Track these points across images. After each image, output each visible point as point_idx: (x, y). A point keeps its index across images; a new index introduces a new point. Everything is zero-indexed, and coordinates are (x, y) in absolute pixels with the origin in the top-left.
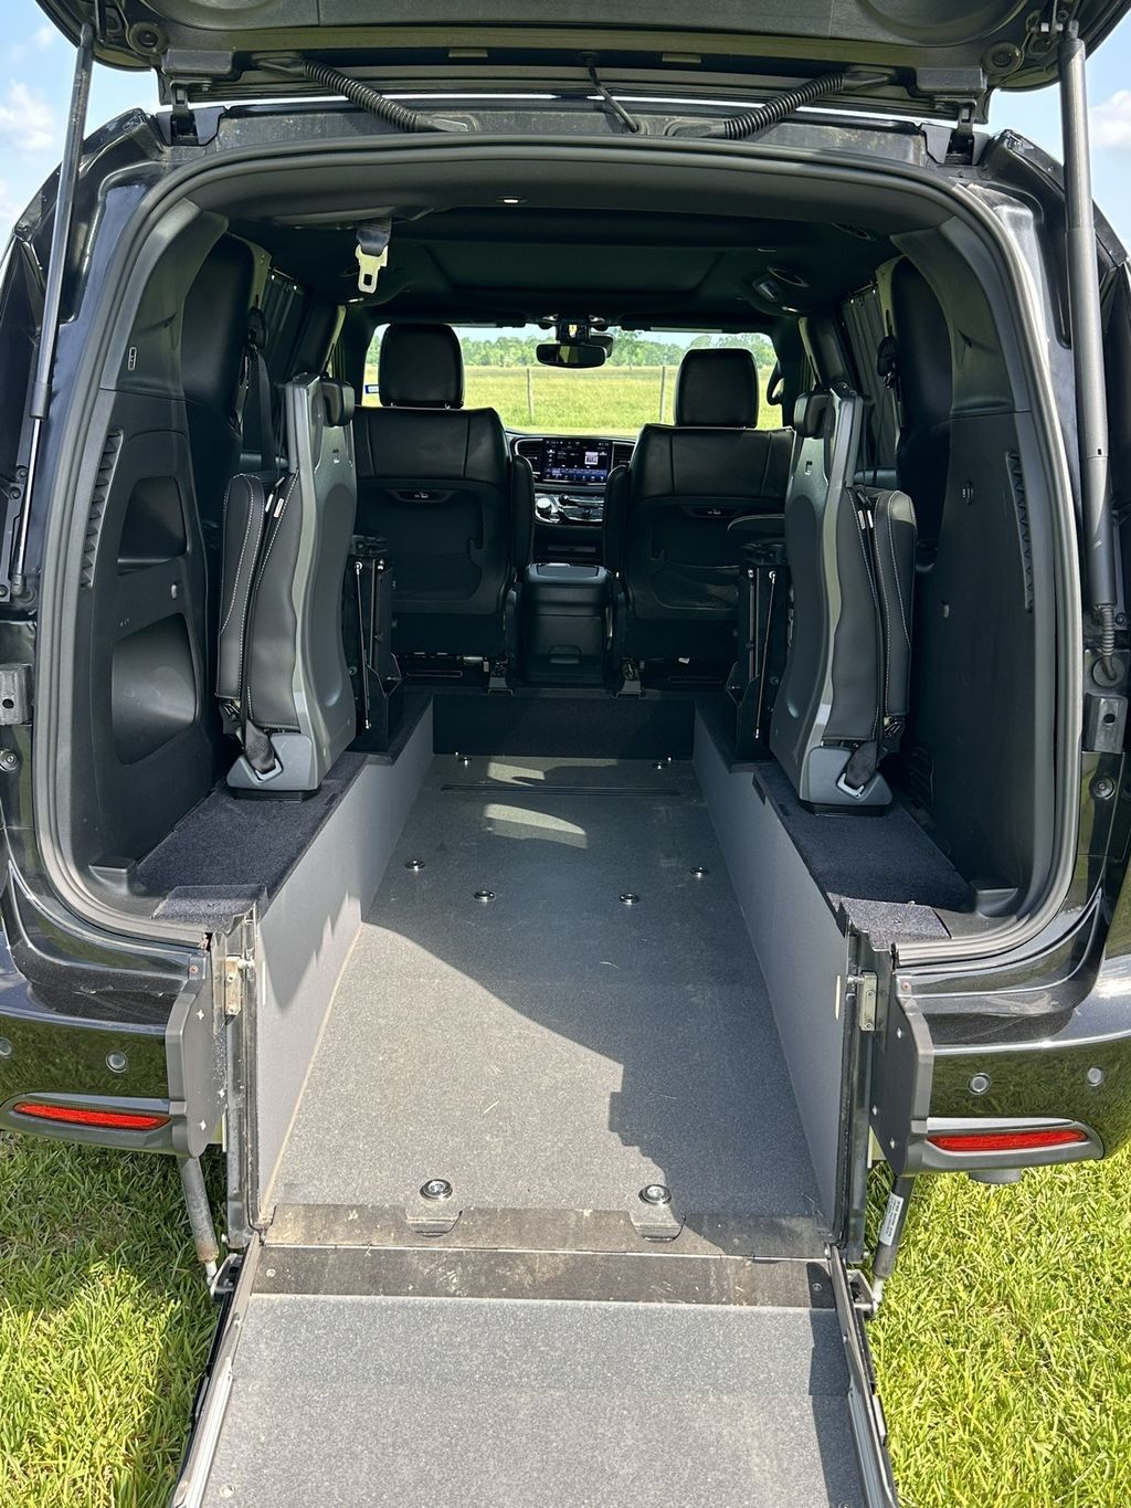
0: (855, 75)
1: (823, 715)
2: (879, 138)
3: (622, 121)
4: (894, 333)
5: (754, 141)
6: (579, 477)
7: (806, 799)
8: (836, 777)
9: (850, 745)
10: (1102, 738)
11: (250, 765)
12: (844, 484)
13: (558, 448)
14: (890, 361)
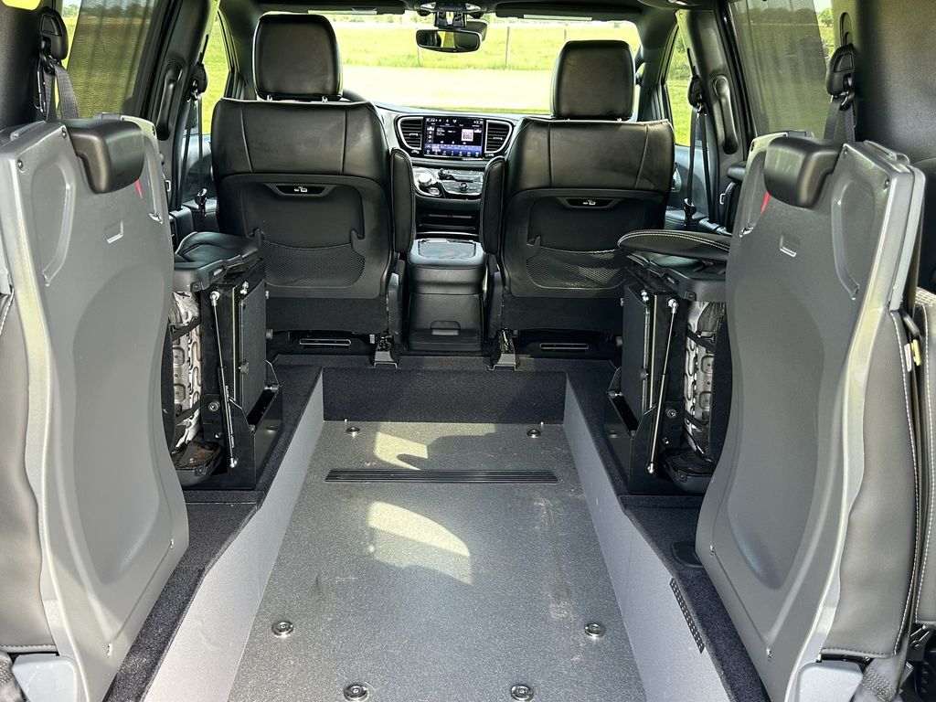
1: (824, 622)
4: (855, 42)
6: (456, 154)
13: (437, 125)
14: (846, 77)
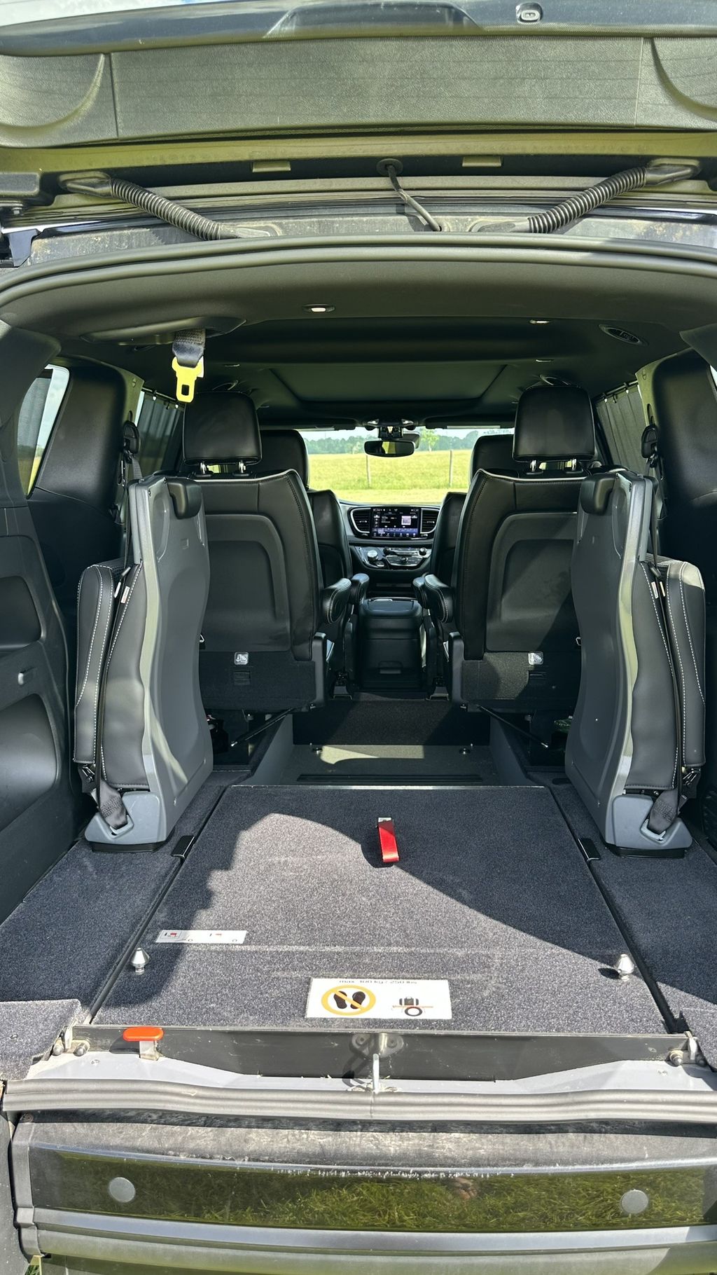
0: (658, 169)
1: (625, 766)
2: (685, 230)
3: (425, 223)
5: (562, 233)
6: (398, 535)
7: (612, 843)
8: (640, 824)
9: (652, 794)
11: (105, 821)
12: (638, 558)
13: (382, 514)
14: (653, 446)
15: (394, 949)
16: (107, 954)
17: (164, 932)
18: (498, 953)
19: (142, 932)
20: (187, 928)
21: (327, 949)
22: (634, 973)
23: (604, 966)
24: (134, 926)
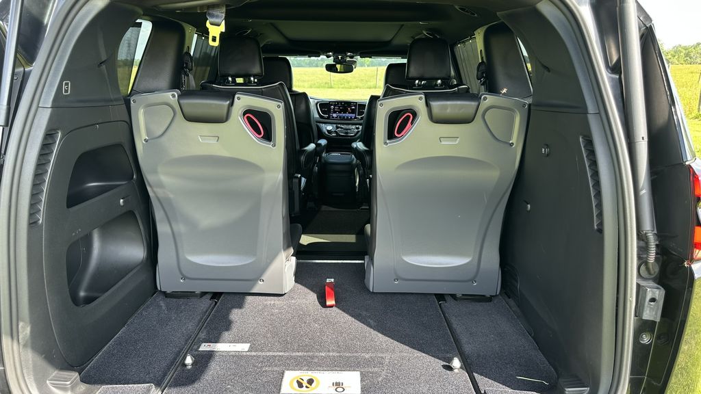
4: (485, 60)
6: (344, 117)
10: (648, 312)
13: (335, 105)
14: (483, 73)
15: (331, 354)
16: (171, 357)
17: (204, 344)
18: (387, 356)
19: (191, 344)
20: (216, 342)
21: (294, 354)
22: (461, 368)
23: (445, 363)
24: (187, 341)
